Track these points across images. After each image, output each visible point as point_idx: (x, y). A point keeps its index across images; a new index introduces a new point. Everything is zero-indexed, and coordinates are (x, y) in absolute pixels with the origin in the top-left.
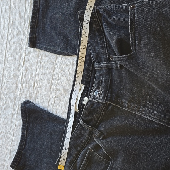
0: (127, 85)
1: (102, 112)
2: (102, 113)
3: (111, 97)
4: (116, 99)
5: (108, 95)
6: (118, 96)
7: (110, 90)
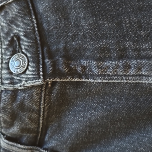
0: (84, 22)
1: (40, 104)
2: (42, 107)
3: (54, 65)
4: (67, 65)
5: (44, 64)
6: (68, 58)
7: (45, 50)
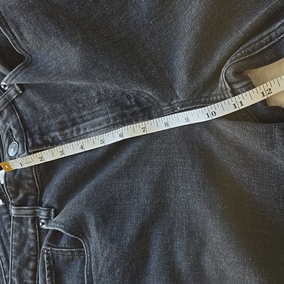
0: (46, 109)
1: (32, 173)
2: (34, 174)
3: (33, 141)
4: (41, 138)
5: (27, 142)
6: (42, 134)
7: (27, 133)
